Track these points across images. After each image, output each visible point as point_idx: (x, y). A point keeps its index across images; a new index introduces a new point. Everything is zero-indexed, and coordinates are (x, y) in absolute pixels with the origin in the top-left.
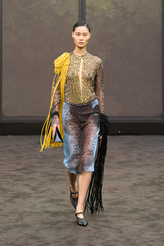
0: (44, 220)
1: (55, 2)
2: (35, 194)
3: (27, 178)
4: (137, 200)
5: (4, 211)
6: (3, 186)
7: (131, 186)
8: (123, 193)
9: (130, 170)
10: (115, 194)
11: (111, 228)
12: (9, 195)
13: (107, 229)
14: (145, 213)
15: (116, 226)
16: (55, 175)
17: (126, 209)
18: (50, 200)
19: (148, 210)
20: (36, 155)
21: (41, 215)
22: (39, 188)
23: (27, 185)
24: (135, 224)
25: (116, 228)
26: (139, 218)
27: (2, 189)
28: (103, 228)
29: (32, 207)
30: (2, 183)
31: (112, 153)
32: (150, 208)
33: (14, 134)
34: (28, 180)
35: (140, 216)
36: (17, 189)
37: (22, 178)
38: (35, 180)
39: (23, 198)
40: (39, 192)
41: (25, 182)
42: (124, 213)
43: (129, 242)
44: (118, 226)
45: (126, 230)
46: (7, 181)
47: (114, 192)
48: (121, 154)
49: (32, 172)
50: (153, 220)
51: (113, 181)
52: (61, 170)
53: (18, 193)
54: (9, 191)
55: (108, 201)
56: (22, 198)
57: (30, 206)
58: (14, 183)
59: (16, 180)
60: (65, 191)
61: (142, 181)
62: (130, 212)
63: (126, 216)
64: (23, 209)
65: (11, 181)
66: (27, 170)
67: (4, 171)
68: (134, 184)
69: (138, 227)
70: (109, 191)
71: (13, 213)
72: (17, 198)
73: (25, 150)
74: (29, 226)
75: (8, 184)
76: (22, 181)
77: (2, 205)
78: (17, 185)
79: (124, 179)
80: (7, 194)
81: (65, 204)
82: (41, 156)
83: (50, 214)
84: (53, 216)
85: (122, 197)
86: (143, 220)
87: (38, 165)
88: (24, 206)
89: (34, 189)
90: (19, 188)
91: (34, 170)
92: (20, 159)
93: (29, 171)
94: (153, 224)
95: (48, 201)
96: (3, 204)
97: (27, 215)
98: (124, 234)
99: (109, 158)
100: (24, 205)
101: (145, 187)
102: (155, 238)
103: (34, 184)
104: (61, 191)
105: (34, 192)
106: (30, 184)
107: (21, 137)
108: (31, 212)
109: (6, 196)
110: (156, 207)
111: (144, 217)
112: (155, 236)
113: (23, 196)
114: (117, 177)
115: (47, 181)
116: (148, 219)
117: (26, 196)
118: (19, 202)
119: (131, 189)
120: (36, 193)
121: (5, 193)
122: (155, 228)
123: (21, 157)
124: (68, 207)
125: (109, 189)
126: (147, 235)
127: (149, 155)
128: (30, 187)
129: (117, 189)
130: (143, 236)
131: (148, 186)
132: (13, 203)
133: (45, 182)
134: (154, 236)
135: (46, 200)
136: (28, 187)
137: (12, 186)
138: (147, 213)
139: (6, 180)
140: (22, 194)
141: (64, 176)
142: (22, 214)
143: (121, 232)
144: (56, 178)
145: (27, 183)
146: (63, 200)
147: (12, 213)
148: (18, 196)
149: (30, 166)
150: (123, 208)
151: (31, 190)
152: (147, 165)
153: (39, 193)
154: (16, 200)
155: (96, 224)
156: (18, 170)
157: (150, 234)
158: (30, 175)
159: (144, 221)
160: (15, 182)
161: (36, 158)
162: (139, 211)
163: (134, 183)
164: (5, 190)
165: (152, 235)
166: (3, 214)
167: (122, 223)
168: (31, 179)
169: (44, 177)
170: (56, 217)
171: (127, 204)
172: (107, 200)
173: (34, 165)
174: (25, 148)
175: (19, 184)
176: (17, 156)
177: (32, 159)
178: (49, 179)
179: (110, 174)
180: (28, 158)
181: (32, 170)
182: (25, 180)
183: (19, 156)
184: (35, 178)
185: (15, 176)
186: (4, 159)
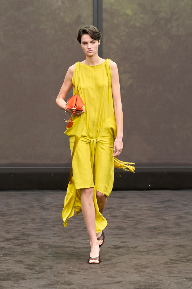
1: (60, 3)
2: (32, 275)
3: (21, 251)
4: (176, 283)
7: (166, 263)
8: (155, 272)
9: (164, 239)
10: (144, 274)
16: (60, 247)
20: (33, 219)
22: (37, 266)
23: (20, 262)
31: (139, 216)
34: (21, 255)
36: (7, 268)
38: (32, 254)
39: (14, 281)
40: (37, 271)
41: (17, 258)
47: (142, 272)
48: (153, 217)
49: (27, 242)
51: (141, 255)
52: (67, 240)
53: (6, 273)
55: (135, 284)
56: (12, 281)
59: (5, 255)
60: (74, 269)
61: (182, 255)
66: (20, 240)
70: (136, 269)
72: (5, 280)
73: (17, 211)
76: (14, 256)
79: (157, 252)
85: (154, 278)
87: (35, 233)
89: (30, 267)
90: (9, 266)
91: (31, 239)
92: (11, 224)
93: (23, 241)
95: (50, 285)
99: (135, 222)
101: (186, 264)
103: (29, 260)
104: (68, 270)
105: (30, 271)
106: (24, 260)
107: (12, 193)
113: (14, 277)
114: (147, 250)
115: (49, 255)
117: (18, 277)
118: (8, 286)
119: (166, 267)
120: (33, 273)
123: (12, 222)
125: (136, 267)
128: (24, 265)
129: (146, 267)
131: (190, 262)
133: (44, 258)
135: (46, 284)
136: (21, 265)
140: (12, 275)
141: (72, 249)
145: (20, 260)
146: (70, 283)
148: (7, 277)
149: (24, 234)
151: (26, 268)
153: (37, 273)
154: (5, 284)
156: (8, 240)
158: (25, 247)
160: (3, 258)
161: (33, 222)
163: (170, 259)
168: (25, 253)
169: (44, 249)
172: (133, 282)
173: (31, 233)
174: (17, 209)
175: (9, 260)
176: (7, 220)
177: (27, 224)
178: (52, 253)
179: (136, 246)
180: (21, 223)
181: (28, 240)
182: (18, 254)
183: (9, 220)
184: (32, 252)
185: (3, 249)
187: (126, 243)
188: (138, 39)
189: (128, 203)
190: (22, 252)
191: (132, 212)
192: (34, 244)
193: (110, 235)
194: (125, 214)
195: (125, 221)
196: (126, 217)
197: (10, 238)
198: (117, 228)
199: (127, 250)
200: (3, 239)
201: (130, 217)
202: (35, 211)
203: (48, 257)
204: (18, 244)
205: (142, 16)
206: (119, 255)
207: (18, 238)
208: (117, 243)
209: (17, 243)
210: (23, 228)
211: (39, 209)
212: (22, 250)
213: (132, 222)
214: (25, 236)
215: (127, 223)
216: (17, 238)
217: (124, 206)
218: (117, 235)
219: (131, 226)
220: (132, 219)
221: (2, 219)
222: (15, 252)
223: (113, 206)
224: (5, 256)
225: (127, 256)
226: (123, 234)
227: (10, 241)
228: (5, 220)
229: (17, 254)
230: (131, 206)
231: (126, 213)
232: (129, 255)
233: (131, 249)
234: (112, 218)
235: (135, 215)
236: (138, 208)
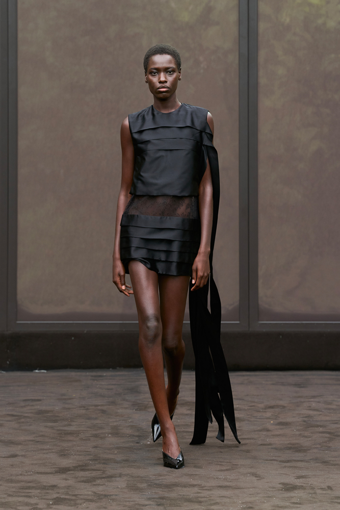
3: (90, 493)
16: (170, 486)
31: (335, 422)
33: (51, 366)
34: (91, 501)
37: (75, 495)
38: (113, 500)
46: (32, 504)
49: (104, 476)
59: (58, 501)
66: (88, 470)
67: (21, 475)
73: (83, 412)
76: (76, 505)
82: (129, 431)
87: (119, 457)
91: (111, 470)
92: (70, 438)
93: (94, 474)
99: (328, 435)
107: (73, 374)
115: (147, 503)
123: (71, 434)
133: (140, 508)
139: (26, 500)
141: (196, 489)
144: (173, 495)
149: (96, 459)
156: (63, 470)
158: (99, 485)
160: (54, 506)
161: (116, 434)
168: (100, 497)
169: (138, 490)
173: (111, 456)
174: (83, 407)
176: (62, 430)
177: (101, 438)
178: (154, 498)
179: (330, 485)
180: (91, 437)
181: (104, 472)
182: (84, 499)
183: (65, 431)
184: (113, 495)
185: (53, 490)
186: (22, 438)
187: (307, 479)
188: (333, 56)
189: (314, 397)
190: (92, 495)
191: (320, 415)
192: (118, 479)
193: (275, 462)
194: (306, 419)
195: (306, 434)
196: (308, 424)
197: (67, 466)
198: (290, 448)
199: (310, 494)
200: (54, 468)
201: (318, 426)
202: (120, 411)
203: (146, 505)
204: (85, 479)
206: (294, 503)
207: (85, 466)
208: (291, 480)
209: (82, 477)
210: (95, 447)
211: (126, 408)
212: (92, 491)
213: (321, 435)
214: (100, 463)
215: (309, 437)
216: (83, 468)
217: (304, 402)
218: (288, 461)
219: (320, 444)
220: (321, 429)
221: (52, 427)
222: (78, 495)
223: (281, 403)
224: (58, 504)
225: (310, 505)
226: (301, 461)
227: (69, 472)
228: (58, 430)
229: (82, 499)
230: (319, 402)
231: (309, 416)
232: (314, 504)
233: (319, 491)
234: (278, 427)
235: (326, 421)
236: (334, 407)
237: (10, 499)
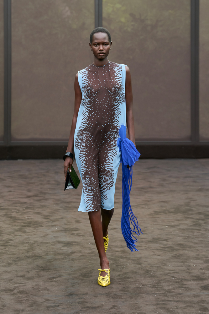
0: (57, 251)
1: (69, 13)
2: (47, 223)
4: (158, 229)
5: (13, 241)
6: (13, 214)
7: (151, 214)
8: (142, 221)
9: (150, 196)
11: (129, 259)
12: (19, 224)
13: (124, 260)
14: (168, 243)
15: (134, 257)
16: (69, 203)
17: (145, 239)
18: (63, 229)
19: (172, 240)
20: (48, 181)
21: (54, 245)
22: (51, 216)
23: (39, 213)
24: (156, 255)
25: (134, 259)
26: (160, 248)
27: (11, 217)
28: (121, 260)
29: (44, 236)
30: (12, 211)
32: (174, 237)
33: (24, 158)
34: (40, 208)
35: (162, 246)
36: (28, 218)
37: (34, 206)
38: (48, 208)
39: (34, 228)
40: (51, 220)
41: (37, 210)
42: (143, 243)
43: (148, 274)
44: (136, 257)
45: (145, 261)
46: (17, 209)
48: (141, 179)
49: (44, 199)
50: (177, 250)
52: (75, 197)
53: (28, 222)
54: (19, 220)
56: (33, 227)
57: (42, 235)
58: (24, 211)
59: (27, 208)
62: (150, 242)
63: (146, 246)
64: (34, 239)
65: (21, 209)
66: (38, 197)
67: (13, 198)
68: (154, 212)
69: (159, 257)
71: (24, 243)
72: (27, 227)
73: (36, 175)
74: (40, 257)
75: (17, 212)
76: (34, 209)
77: (12, 235)
78: (27, 213)
79: (144, 206)
80: (17, 223)
81: (79, 234)
82: (53, 182)
83: (63, 245)
84: (66, 246)
86: (165, 251)
87: (50, 192)
88: (35, 236)
89: (46, 217)
90: (30, 217)
93: (41, 198)
94: (178, 255)
95: (62, 231)
96: (13, 233)
97: (38, 245)
98: (143, 265)
100: (35, 234)
102: (180, 269)
103: (46, 212)
104: (75, 219)
105: (46, 220)
106: (41, 212)
107: (32, 161)
108: (43, 242)
109: (16, 225)
110: (182, 236)
111: (167, 247)
112: (180, 268)
113: (34, 225)
114: (136, 205)
115: (60, 208)
116: (172, 249)
117: (37, 225)
118: (29, 231)
119: (151, 218)
120: (48, 222)
121: (15, 222)
122: (180, 259)
123: (32, 183)
124: (83, 237)
126: (170, 266)
127: (174, 180)
128: (42, 216)
130: (165, 267)
132: (23, 233)
133: (57, 210)
134: (178, 267)
135: (59, 230)
136: (39, 216)
137: (22, 214)
138: (170, 243)
139: (15, 208)
140: (32, 223)
142: (33, 244)
143: (140, 264)
144: (70, 206)
146: (77, 229)
147: (22, 243)
148: (28, 225)
149: (41, 193)
150: (141, 238)
151: (43, 218)
152: (171, 191)
153: (52, 221)
154: (27, 229)
155: (113, 255)
156: (29, 197)
157: (174, 265)
158: (42, 202)
159: (167, 251)
160: (26, 210)
161: (49, 184)
162: (160, 240)
164: (14, 219)
165: (176, 266)
166: (13, 244)
167: (141, 254)
168: (43, 206)
169: (57, 204)
170: (70, 247)
171: (146, 234)
173: (47, 192)
174: (36, 173)
175: (30, 212)
176: (28, 182)
177: (44, 185)
178: (63, 207)
180: (40, 184)
181: (44, 197)
182: (37, 207)
185: (25, 204)
186: (13, 185)
190: (40, 206)
192: (49, 200)
205: (132, 23)
210: (41, 188)
212: (40, 204)
237: (9, 207)
